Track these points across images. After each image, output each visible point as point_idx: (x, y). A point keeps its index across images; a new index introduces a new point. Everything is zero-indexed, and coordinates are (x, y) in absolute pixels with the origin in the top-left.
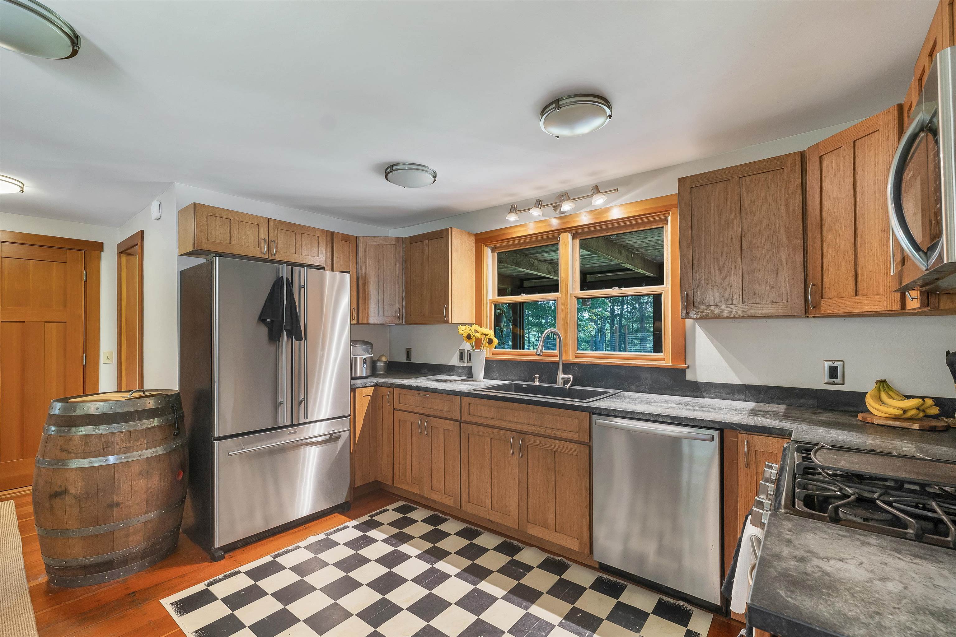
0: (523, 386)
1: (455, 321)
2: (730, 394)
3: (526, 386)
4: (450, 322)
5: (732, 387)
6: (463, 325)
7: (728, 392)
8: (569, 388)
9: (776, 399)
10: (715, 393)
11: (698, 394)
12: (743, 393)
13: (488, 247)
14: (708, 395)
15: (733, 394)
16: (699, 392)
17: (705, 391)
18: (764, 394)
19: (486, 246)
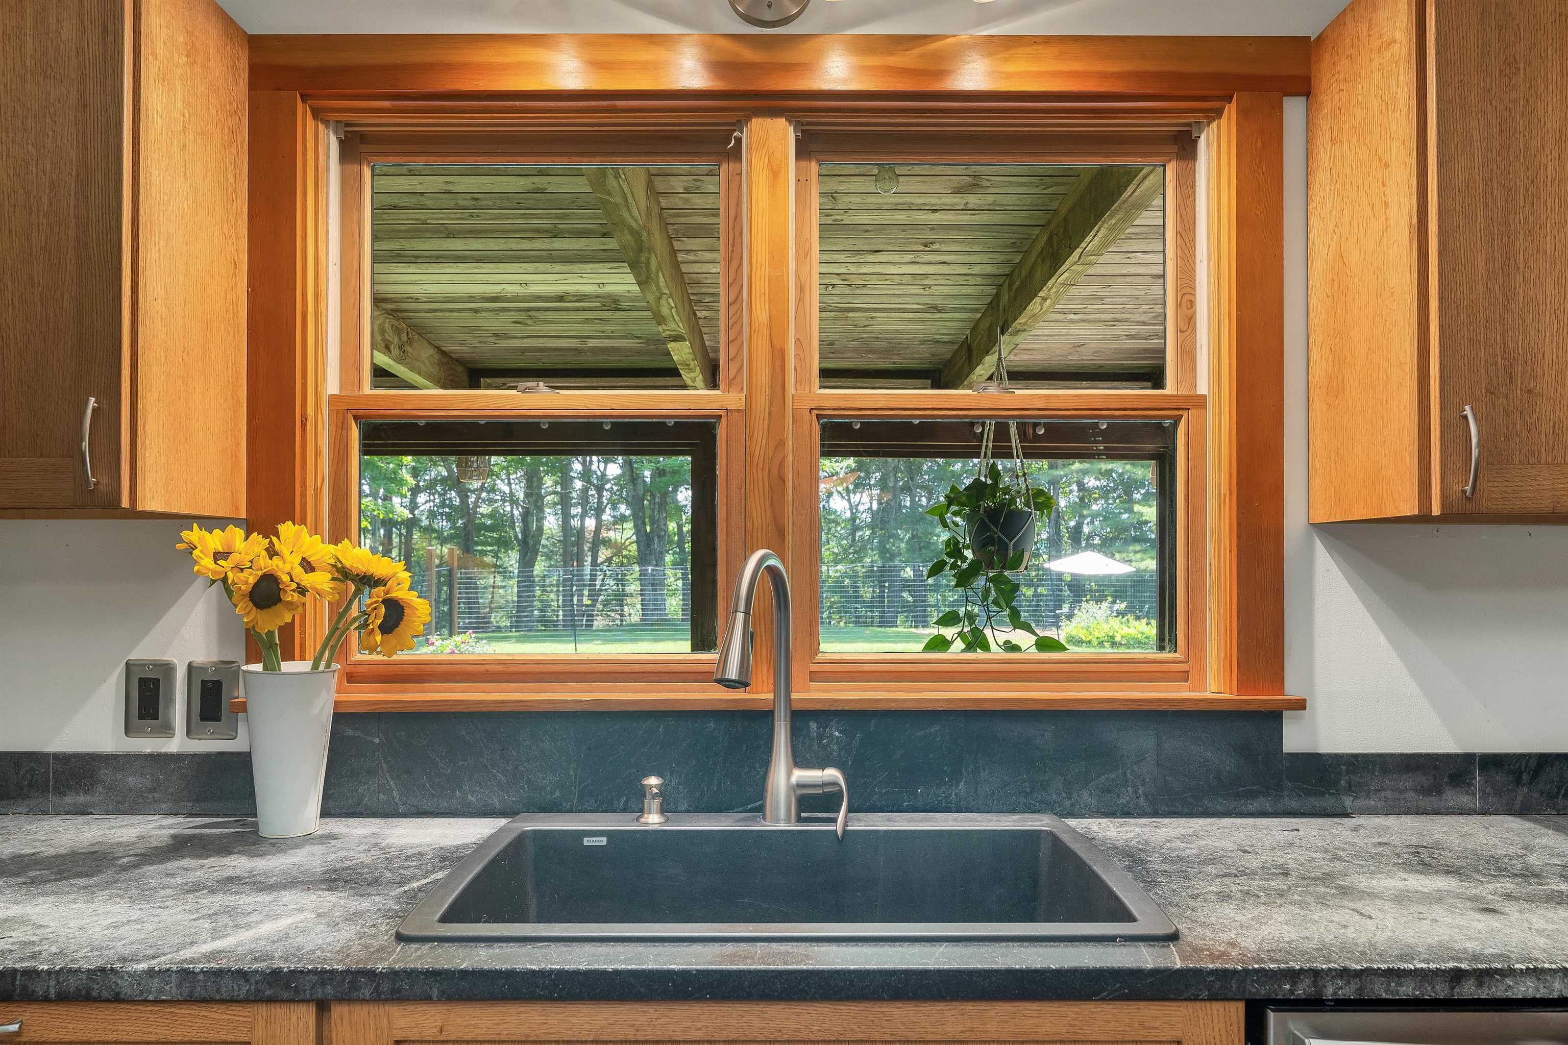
0: (587, 841)
1: (150, 502)
2: (1426, 791)
3: (603, 841)
4: (125, 503)
5: (1436, 768)
6: (210, 522)
7: (1422, 786)
8: (845, 832)
9: (1564, 796)
10: (1383, 794)
11: (1328, 802)
12: (1470, 784)
13: (326, 123)
14: (1359, 803)
15: (1436, 790)
16: (1330, 794)
17: (1350, 788)
18: (1530, 783)
19: (317, 114)
